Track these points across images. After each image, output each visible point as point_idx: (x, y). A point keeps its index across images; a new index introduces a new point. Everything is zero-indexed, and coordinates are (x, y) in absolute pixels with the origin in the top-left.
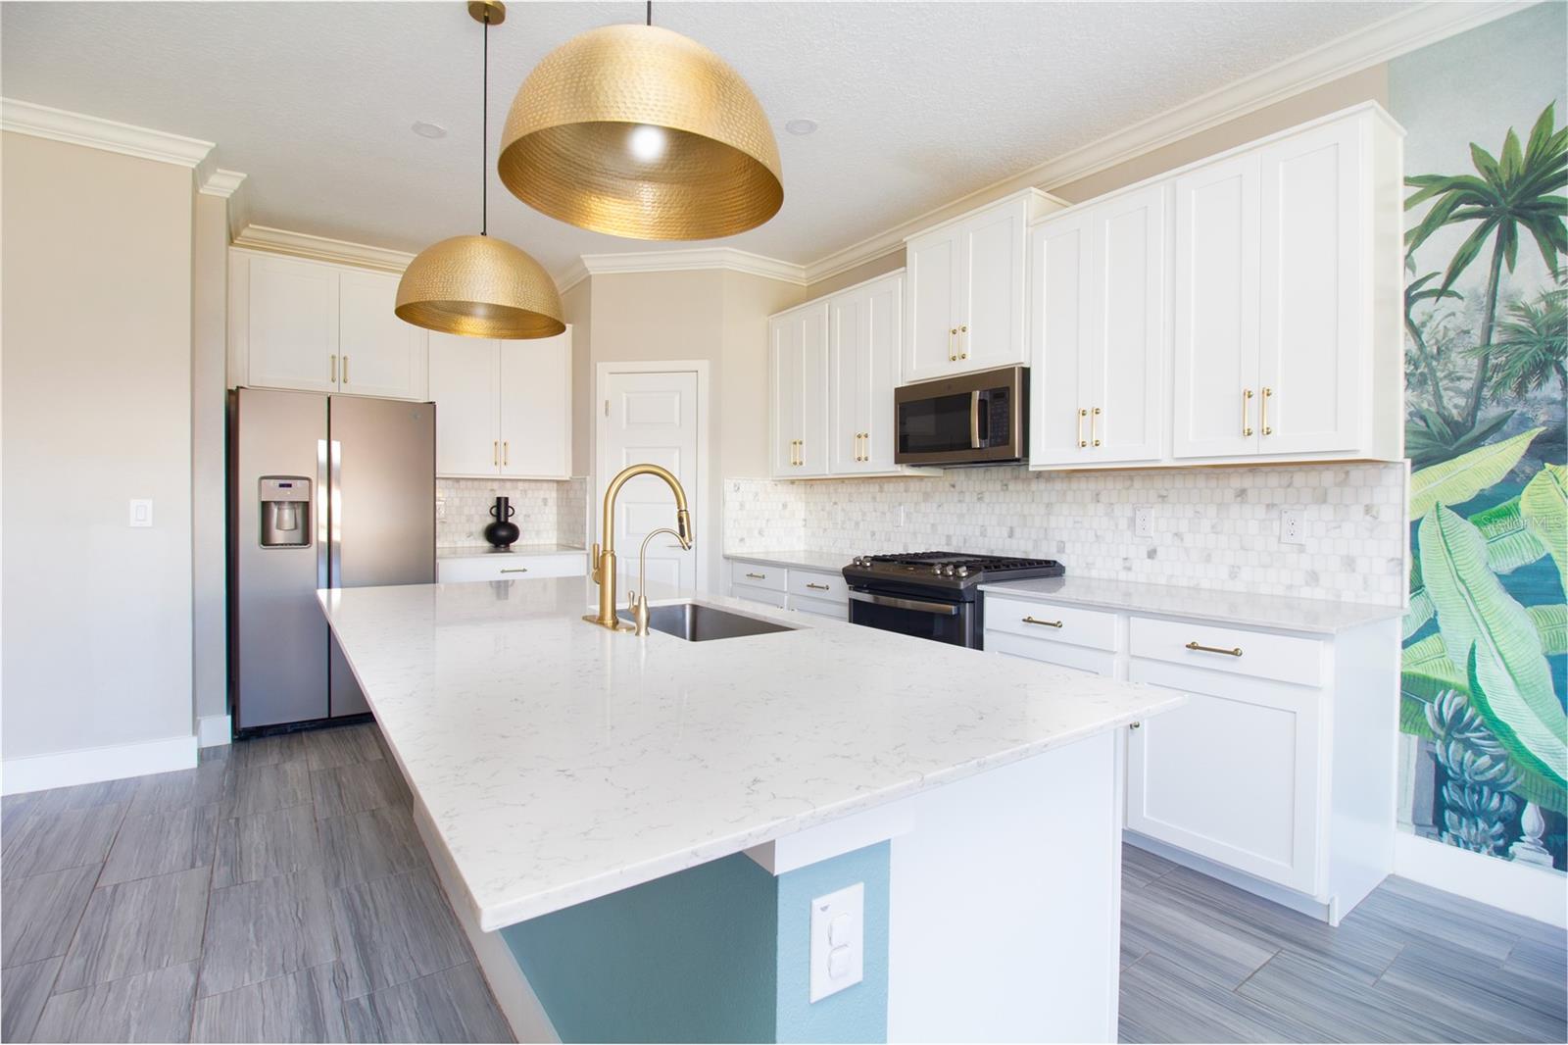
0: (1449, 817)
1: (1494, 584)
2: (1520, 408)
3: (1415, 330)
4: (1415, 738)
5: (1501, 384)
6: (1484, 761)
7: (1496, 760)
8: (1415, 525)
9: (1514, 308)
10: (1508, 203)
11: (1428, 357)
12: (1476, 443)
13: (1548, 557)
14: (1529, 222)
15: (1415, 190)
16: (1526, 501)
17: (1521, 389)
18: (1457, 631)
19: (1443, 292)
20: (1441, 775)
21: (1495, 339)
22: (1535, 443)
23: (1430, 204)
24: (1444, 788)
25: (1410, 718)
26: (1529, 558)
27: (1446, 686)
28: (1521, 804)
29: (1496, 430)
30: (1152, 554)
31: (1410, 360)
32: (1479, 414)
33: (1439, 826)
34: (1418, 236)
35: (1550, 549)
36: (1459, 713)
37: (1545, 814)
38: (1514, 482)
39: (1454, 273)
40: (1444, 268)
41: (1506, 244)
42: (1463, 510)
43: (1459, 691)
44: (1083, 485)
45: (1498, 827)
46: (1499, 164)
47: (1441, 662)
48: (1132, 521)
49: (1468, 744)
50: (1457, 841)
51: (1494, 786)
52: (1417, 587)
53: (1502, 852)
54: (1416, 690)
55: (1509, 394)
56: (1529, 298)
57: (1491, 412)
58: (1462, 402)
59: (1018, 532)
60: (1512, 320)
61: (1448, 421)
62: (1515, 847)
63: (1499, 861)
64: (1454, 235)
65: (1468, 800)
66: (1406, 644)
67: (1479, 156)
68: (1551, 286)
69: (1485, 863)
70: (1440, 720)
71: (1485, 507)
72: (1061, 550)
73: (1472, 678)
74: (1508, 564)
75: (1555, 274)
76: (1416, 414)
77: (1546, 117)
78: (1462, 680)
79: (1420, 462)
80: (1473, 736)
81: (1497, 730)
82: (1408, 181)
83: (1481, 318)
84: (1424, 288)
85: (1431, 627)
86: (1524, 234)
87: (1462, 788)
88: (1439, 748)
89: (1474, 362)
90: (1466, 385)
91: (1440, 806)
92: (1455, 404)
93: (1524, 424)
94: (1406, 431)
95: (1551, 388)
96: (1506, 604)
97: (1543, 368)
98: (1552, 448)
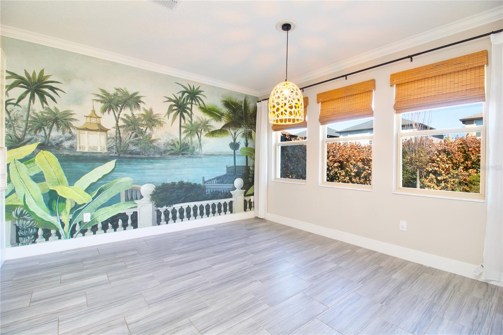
0: (20, 239)
1: (30, 178)
2: (35, 137)
3: (8, 113)
4: (10, 222)
5: (31, 130)
6: (29, 222)
7: (31, 221)
8: (8, 165)
9: (34, 113)
10: (33, 87)
11: (12, 121)
12: (24, 144)
13: (42, 171)
14: (38, 94)
15: (9, 75)
16: (37, 158)
17: (35, 132)
18: (20, 191)
19: (16, 104)
20: (18, 229)
21: (29, 119)
22: (39, 145)
23: (13, 80)
24: (19, 232)
25: (8, 216)
26: (38, 172)
27: (18, 206)
28: (38, 229)
29: (29, 141)
31: (6, 120)
32: (26, 137)
33: (18, 242)
34: (10, 87)
35: (42, 170)
36: (22, 212)
37: (43, 230)
38: (34, 154)
39: (19, 100)
40: (17, 98)
41: (32, 97)
42: (21, 161)
43: (22, 206)
45: (33, 237)
46: (31, 77)
47: (15, 200)
49: (24, 219)
50: (23, 244)
51: (31, 227)
52: (9, 181)
53: (34, 242)
54: (9, 209)
55: (33, 133)
56: (37, 111)
57: (28, 137)
58: (21, 133)
60: (33, 116)
61: (17, 138)
62: (37, 240)
63: (34, 245)
64: (18, 91)
65: (25, 233)
66: (6, 197)
67: (27, 73)
68: (42, 110)
69: (31, 246)
70: (17, 215)
71: (27, 160)
73: (25, 202)
74: (32, 174)
75: (43, 108)
76: (8, 135)
77: (42, 72)
78: (22, 204)
79: (10, 148)
80: (25, 217)
81: (31, 213)
82: (7, 71)
83: (26, 113)
84: (11, 102)
85: (13, 191)
86: (37, 96)
87: (23, 231)
88: (17, 222)
89: (24, 124)
90: (22, 129)
91: (18, 237)
92: (19, 134)
93: (36, 141)
94: (5, 139)
95: (42, 133)
96: (33, 183)
97: (40, 128)
98: (42, 147)
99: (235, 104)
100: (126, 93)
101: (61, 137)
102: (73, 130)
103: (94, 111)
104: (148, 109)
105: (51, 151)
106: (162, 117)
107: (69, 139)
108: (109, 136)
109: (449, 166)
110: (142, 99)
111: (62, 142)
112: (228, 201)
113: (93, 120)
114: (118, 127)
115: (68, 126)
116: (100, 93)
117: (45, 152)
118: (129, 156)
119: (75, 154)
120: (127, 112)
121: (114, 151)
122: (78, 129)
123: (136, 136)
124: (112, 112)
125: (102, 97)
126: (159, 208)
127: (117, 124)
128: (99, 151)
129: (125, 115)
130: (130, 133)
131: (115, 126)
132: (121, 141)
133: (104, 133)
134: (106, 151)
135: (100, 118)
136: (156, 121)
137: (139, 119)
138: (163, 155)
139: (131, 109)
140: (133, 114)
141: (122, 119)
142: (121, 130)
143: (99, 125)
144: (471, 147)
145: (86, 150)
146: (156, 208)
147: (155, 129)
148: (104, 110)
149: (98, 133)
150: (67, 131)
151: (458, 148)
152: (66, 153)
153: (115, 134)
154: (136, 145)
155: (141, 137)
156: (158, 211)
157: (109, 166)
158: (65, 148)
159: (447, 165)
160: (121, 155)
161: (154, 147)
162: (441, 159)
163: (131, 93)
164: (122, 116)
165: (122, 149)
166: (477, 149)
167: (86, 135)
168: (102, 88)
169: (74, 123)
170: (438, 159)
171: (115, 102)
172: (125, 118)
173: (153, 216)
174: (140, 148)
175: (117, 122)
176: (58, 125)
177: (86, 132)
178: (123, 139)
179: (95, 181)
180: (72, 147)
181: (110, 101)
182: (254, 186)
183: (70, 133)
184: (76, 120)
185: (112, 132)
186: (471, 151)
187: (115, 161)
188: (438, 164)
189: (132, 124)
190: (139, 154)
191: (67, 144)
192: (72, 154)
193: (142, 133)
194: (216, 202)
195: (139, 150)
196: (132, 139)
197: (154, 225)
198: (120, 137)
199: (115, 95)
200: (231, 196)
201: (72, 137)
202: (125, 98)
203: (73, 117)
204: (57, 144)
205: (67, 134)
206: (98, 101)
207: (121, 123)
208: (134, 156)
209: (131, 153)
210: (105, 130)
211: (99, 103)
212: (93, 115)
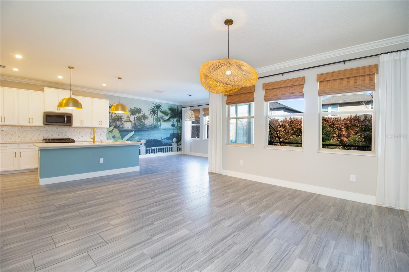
1: (112, 137)
8: (107, 133)
9: (113, 117)
16: (113, 131)
21: (112, 119)
22: (114, 127)
30: (82, 137)
35: (115, 134)
38: (113, 130)
42: (110, 132)
48: (80, 133)
55: (112, 123)
56: (114, 116)
57: (111, 124)
60: (113, 118)
68: (115, 116)
93: (113, 125)
95: (115, 123)
96: (113, 138)
97: (114, 122)
98: (115, 127)
99: (173, 109)
100: (137, 109)
101: (119, 124)
102: (123, 122)
103: (128, 115)
104: (143, 113)
105: (117, 129)
106: (148, 116)
107: (122, 125)
108: (132, 123)
109: (284, 134)
110: (142, 110)
111: (120, 126)
112: (171, 147)
113: (128, 118)
114: (135, 120)
115: (121, 120)
116: (130, 109)
117: (116, 129)
118: (138, 130)
119: (124, 129)
120: (137, 115)
121: (134, 128)
122: (124, 121)
123: (140, 123)
124: (133, 115)
125: (130, 111)
126: (147, 148)
127: (134, 119)
128: (129, 128)
129: (137, 116)
130: (138, 122)
131: (134, 120)
132: (135, 125)
133: (131, 122)
134: (131, 128)
135: (130, 117)
136: (146, 117)
137: (141, 117)
138: (148, 129)
139: (139, 114)
140: (139, 115)
141: (136, 117)
142: (136, 121)
143: (130, 120)
144: (294, 124)
145: (126, 128)
146: (146, 148)
147: (146, 120)
148: (131, 115)
149: (129, 122)
150: (121, 122)
151: (289, 124)
152: (121, 129)
153: (134, 122)
154: (140, 126)
155: (141, 123)
156: (147, 149)
157: (132, 133)
158: (120, 128)
159: (284, 133)
160: (136, 130)
161: (146, 127)
162: (281, 130)
163: (138, 108)
164: (136, 116)
165: (136, 127)
166: (296, 125)
167: (126, 123)
168: (130, 108)
169: (123, 120)
170: (280, 130)
171: (134, 112)
172: (137, 117)
173: (145, 151)
174: (141, 127)
175: (135, 118)
176: (119, 120)
177: (126, 122)
178: (136, 124)
179: (128, 138)
180: (122, 127)
181: (133, 112)
182: (181, 142)
183: (122, 123)
184: (123, 118)
185: (133, 122)
186: (294, 126)
187: (134, 132)
188: (279, 132)
189: (139, 119)
190: (141, 129)
191: (121, 126)
192: (122, 129)
193: (142, 122)
194: (166, 147)
195: (141, 128)
196: (139, 124)
197: (145, 154)
198: (135, 124)
199: (134, 109)
200: (172, 145)
201: (122, 124)
202: (137, 110)
203: (123, 117)
204: (119, 126)
205: (121, 123)
207: (136, 119)
208: (139, 130)
209: (139, 129)
210: (131, 121)
211: (130, 113)
212: (128, 117)
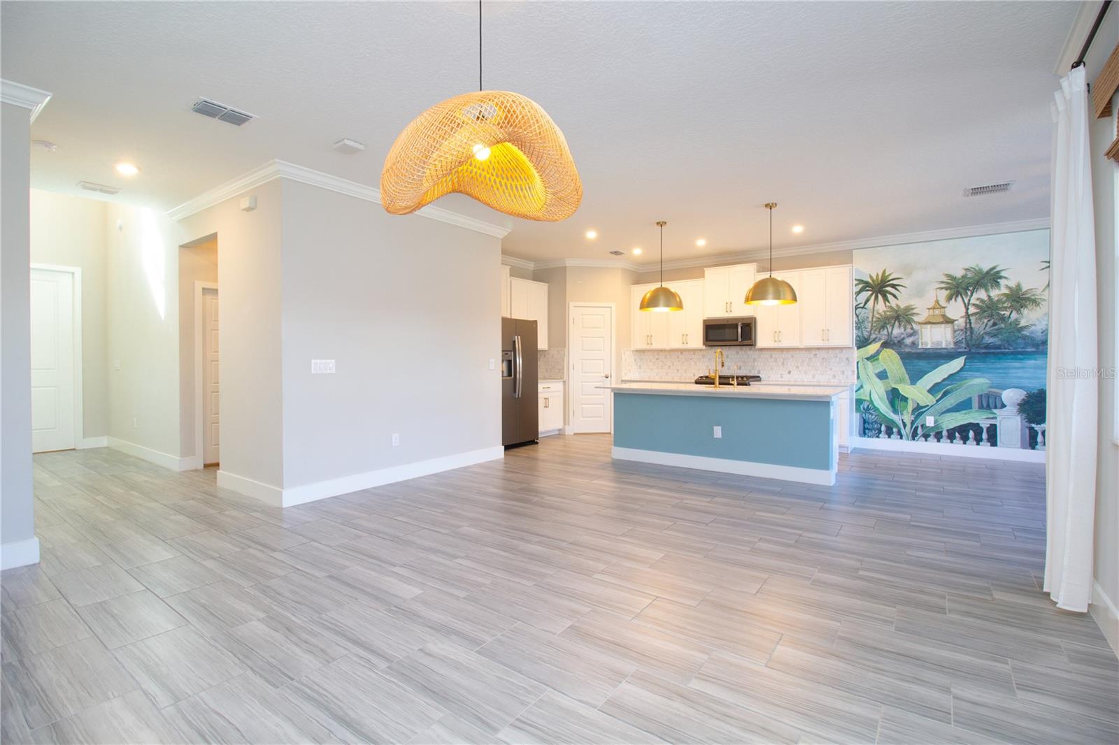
0: (867, 431)
1: (875, 375)
2: (879, 336)
3: (857, 316)
4: (858, 414)
5: (875, 330)
6: (874, 416)
7: (876, 416)
8: (858, 363)
9: (878, 313)
10: (877, 289)
11: (860, 323)
12: (870, 343)
13: (885, 369)
14: (881, 294)
15: (857, 282)
16: (880, 357)
17: (879, 332)
18: (867, 387)
19: (863, 308)
20: (865, 422)
21: (874, 320)
22: (883, 343)
23: (861, 286)
24: (865, 424)
25: (858, 410)
26: (881, 370)
27: (865, 400)
28: (881, 425)
29: (874, 340)
30: (789, 373)
31: (856, 323)
32: (871, 337)
33: (865, 433)
34: (858, 293)
35: (885, 367)
36: (868, 406)
37: (886, 426)
38: (878, 352)
39: (865, 304)
40: (863, 302)
41: (876, 298)
42: (868, 359)
43: (868, 401)
44: (767, 352)
45: (877, 431)
46: (875, 279)
47: (864, 395)
48: (783, 363)
49: (870, 413)
50: (868, 436)
51: (876, 422)
52: (858, 377)
53: (878, 437)
54: (859, 402)
55: (877, 333)
56: (881, 311)
57: (873, 336)
58: (867, 333)
59: (743, 368)
60: (877, 316)
61: (865, 338)
62: (880, 435)
63: (877, 439)
64: (866, 294)
65: (870, 427)
66: (856, 391)
67: (871, 277)
68: (885, 309)
69: (875, 440)
70: (864, 409)
71: (873, 358)
72: (759, 372)
73: (870, 398)
74: (877, 371)
75: (886, 306)
76: (858, 336)
77: (884, 272)
78: (868, 398)
79: (859, 348)
80: (871, 411)
81: (876, 409)
82: (856, 280)
83: (871, 314)
84: (860, 306)
85: (862, 387)
86: (880, 296)
87: (869, 424)
88: (864, 416)
89: (870, 325)
90: (868, 330)
91: (865, 429)
92: (866, 334)
93: (880, 339)
94: (856, 340)
95: (885, 332)
96: (877, 380)
97: (883, 327)
98: (886, 345)
100: (980, 271)
101: (903, 334)
102: (914, 326)
103: (937, 302)
104: (1012, 284)
105: (893, 349)
106: (1039, 292)
107: (911, 335)
108: (956, 328)
110: (1003, 274)
111: (903, 339)
113: (937, 312)
114: (968, 316)
115: (909, 322)
116: (945, 279)
117: (888, 350)
118: (984, 351)
119: (918, 351)
120: (982, 294)
121: (963, 345)
122: (920, 323)
123: (995, 324)
124: (959, 299)
125: (948, 283)
126: (1033, 425)
127: (967, 313)
128: (944, 346)
129: (978, 299)
130: (986, 321)
131: (964, 314)
132: (972, 333)
133: (950, 325)
134: (952, 346)
135: (944, 308)
136: (1028, 299)
137: (999, 301)
138: (1041, 347)
139: (987, 290)
140: (989, 297)
141: (974, 305)
142: (973, 319)
143: (944, 316)
145: (929, 346)
146: (1027, 424)
147: (1025, 311)
148: (949, 298)
149: (943, 326)
150: (909, 327)
152: (907, 350)
153: (964, 325)
154: (994, 336)
155: (1003, 326)
156: (1031, 429)
157: (957, 364)
158: (906, 346)
160: (973, 351)
161: (1024, 337)
163: (985, 269)
164: (973, 301)
165: (973, 342)
167: (929, 329)
168: (946, 273)
169: (915, 318)
171: (963, 286)
172: (978, 303)
173: (1022, 435)
174: (1001, 340)
175: (967, 309)
176: (899, 322)
177: (929, 326)
178: (976, 330)
179: (939, 380)
180: (913, 343)
181: (957, 286)
183: (912, 328)
184: (917, 314)
185: (961, 322)
187: (965, 357)
189: (989, 309)
190: (1000, 349)
191: (908, 341)
192: (913, 351)
193: (1003, 319)
195: (999, 343)
196: (988, 329)
197: (1023, 447)
198: (971, 328)
199: (963, 277)
201: (914, 333)
202: (977, 278)
203: (914, 311)
204: (899, 341)
205: (909, 331)
206: (942, 288)
207: (972, 310)
208: (992, 351)
209: (987, 347)
210: (951, 322)
211: (944, 291)
212: (937, 306)
